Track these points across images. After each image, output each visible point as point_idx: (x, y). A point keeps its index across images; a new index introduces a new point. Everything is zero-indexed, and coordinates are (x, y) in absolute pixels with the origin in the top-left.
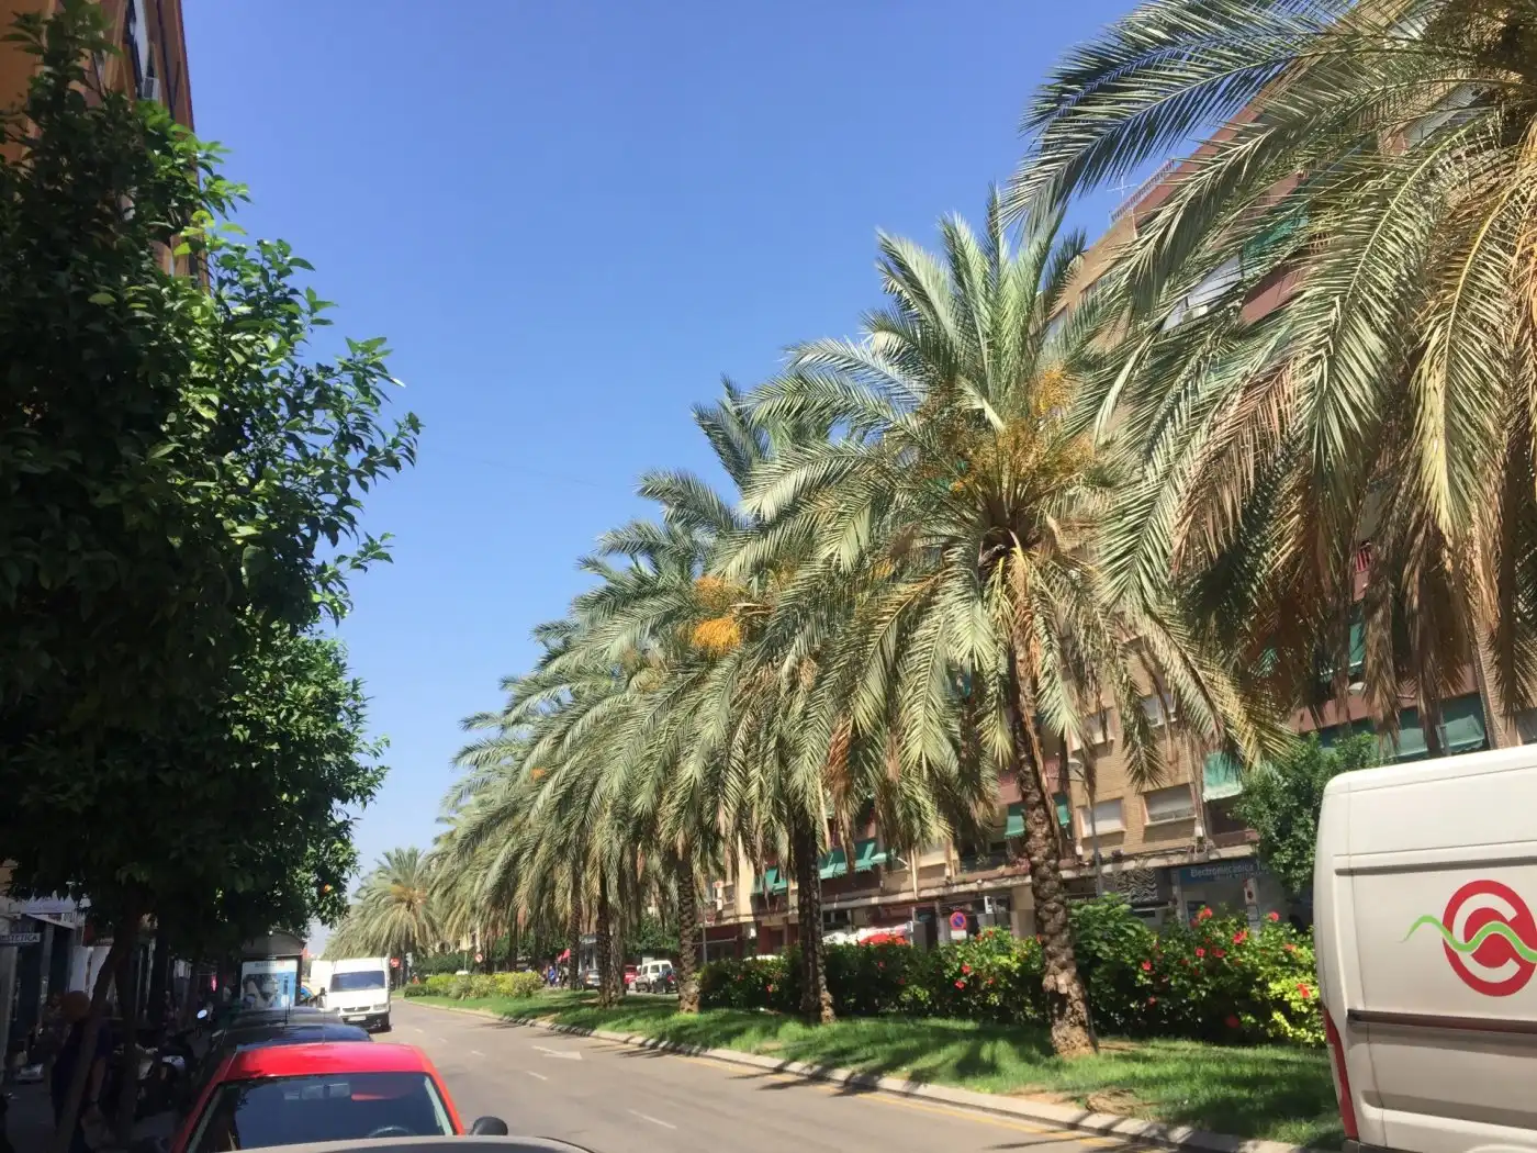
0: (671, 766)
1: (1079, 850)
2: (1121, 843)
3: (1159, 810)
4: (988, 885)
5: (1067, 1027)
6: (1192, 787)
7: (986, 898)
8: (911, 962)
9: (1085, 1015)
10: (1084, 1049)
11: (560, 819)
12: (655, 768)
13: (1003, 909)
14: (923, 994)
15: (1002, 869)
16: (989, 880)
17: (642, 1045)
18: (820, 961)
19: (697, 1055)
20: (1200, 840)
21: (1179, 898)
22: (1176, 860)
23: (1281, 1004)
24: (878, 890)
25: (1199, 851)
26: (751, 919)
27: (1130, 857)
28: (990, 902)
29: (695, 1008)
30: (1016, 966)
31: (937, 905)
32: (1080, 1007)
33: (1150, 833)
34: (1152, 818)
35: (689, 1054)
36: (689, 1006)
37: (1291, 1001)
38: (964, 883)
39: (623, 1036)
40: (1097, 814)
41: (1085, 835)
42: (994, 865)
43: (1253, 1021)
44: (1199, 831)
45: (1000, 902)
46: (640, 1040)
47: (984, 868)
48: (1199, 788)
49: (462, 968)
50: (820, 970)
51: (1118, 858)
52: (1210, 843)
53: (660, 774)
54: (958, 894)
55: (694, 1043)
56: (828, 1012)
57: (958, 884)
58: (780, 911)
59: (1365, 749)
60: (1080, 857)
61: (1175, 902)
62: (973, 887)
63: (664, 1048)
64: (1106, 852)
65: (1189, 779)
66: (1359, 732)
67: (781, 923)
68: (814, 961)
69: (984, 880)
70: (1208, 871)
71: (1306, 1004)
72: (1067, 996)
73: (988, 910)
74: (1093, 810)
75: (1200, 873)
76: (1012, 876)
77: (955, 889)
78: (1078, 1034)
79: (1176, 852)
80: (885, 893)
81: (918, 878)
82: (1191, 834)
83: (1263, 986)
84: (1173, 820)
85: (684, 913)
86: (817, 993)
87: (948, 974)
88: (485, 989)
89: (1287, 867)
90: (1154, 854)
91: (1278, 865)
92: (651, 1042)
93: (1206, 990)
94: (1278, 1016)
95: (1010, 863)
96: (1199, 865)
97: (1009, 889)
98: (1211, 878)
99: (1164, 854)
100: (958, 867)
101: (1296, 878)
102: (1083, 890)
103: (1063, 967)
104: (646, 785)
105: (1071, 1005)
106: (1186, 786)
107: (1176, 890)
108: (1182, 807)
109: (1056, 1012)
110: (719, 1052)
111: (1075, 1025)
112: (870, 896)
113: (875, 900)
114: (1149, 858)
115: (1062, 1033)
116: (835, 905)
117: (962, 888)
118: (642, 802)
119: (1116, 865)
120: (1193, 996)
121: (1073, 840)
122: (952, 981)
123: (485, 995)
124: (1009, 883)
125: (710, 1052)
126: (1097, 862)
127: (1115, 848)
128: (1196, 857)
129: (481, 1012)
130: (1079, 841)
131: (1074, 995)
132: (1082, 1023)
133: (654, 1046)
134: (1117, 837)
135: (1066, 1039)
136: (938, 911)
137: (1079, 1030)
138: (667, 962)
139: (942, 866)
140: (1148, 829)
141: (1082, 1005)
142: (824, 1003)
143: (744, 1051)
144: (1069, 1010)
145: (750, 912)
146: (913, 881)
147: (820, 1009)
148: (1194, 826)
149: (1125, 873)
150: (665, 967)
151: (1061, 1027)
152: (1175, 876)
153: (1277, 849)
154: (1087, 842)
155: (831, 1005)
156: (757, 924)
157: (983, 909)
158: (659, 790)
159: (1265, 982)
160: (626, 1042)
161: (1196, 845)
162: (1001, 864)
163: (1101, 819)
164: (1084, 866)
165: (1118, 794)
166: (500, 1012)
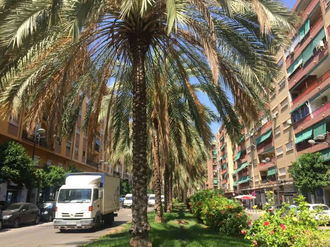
1: (279, 179)
2: (285, 178)
4: (265, 187)
15: (267, 183)
16: (265, 185)
24: (249, 187)
26: (233, 191)
27: (287, 181)
28: (266, 190)
51: (285, 181)
54: (261, 188)
57: (261, 186)
60: (279, 181)
62: (263, 187)
64: (283, 180)
74: (281, 170)
76: (269, 185)
80: (250, 187)
81: (255, 184)
100: (261, 182)
113: (249, 189)
114: (290, 182)
119: (285, 183)
121: (278, 177)
126: (282, 182)
134: (284, 176)
139: (258, 182)
145: (233, 190)
146: (254, 185)
149: (286, 185)
154: (280, 177)
156: (235, 193)
157: (265, 192)
163: (282, 172)
164: (280, 183)
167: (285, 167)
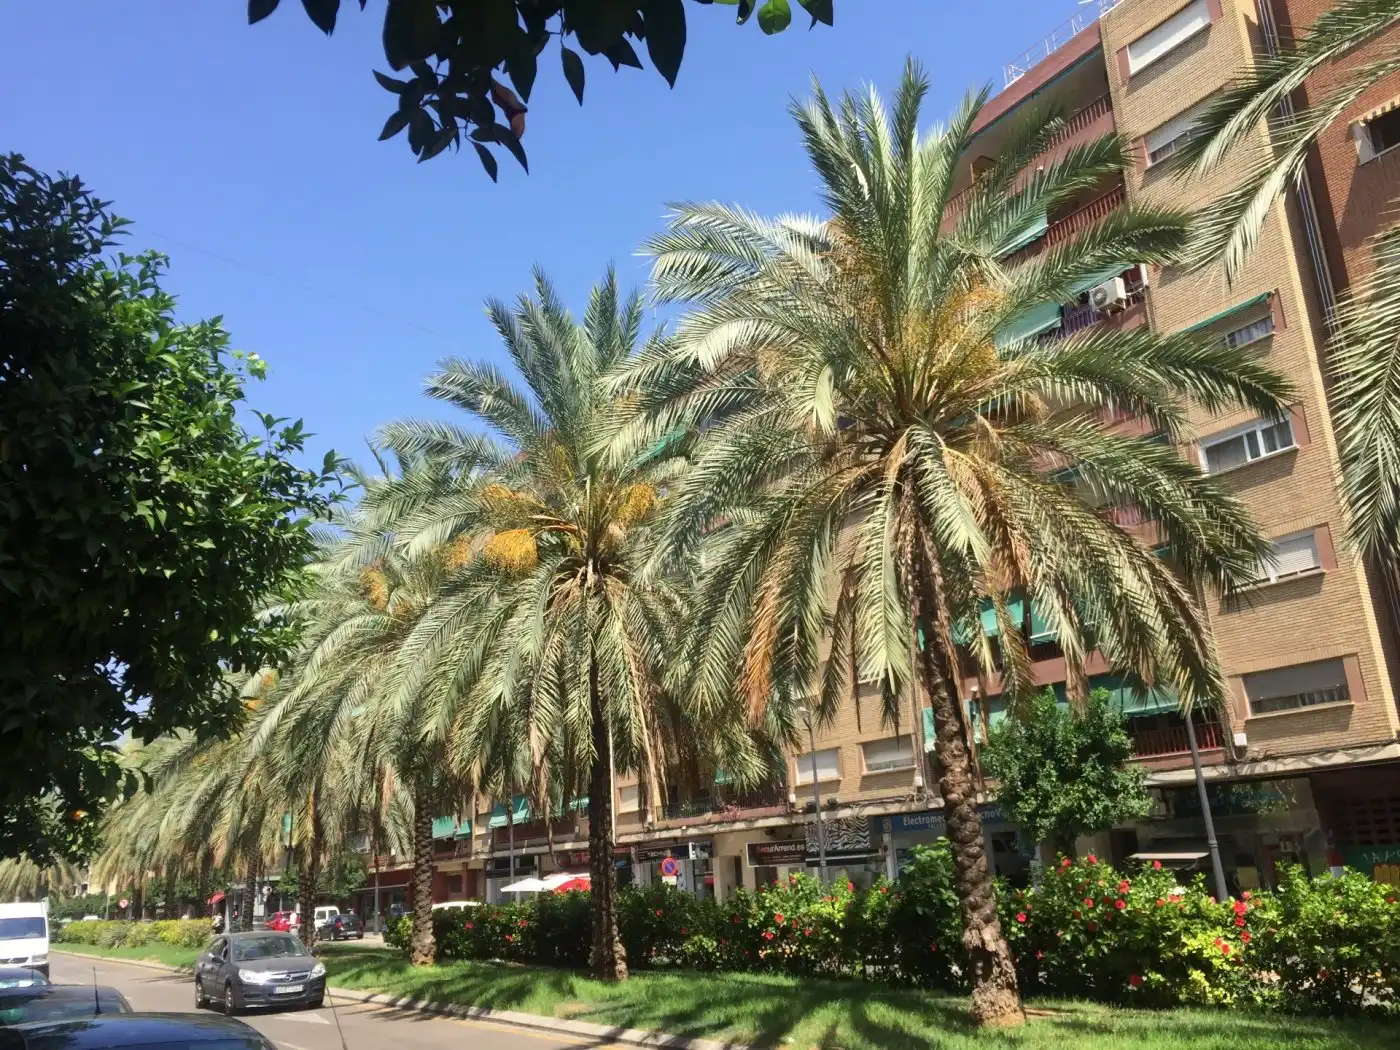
0: (468, 683)
1: (792, 798)
2: (837, 791)
3: (881, 759)
4: (692, 831)
5: (994, 990)
6: (913, 737)
7: (690, 844)
8: (692, 910)
9: (1014, 975)
10: (1012, 1015)
11: (293, 748)
12: (446, 690)
13: (705, 855)
14: (710, 944)
15: (709, 816)
16: (695, 826)
17: (391, 1004)
18: (613, 910)
19: (476, 1017)
20: (919, 789)
21: (889, 846)
22: (894, 809)
23: (1198, 960)
24: (573, 836)
25: (919, 800)
27: (846, 805)
28: (694, 848)
29: (430, 959)
30: (839, 916)
31: (633, 850)
32: (1008, 966)
33: (867, 782)
34: (870, 767)
35: (464, 1016)
36: (423, 958)
37: (1212, 957)
38: (668, 829)
39: (363, 994)
40: (819, 761)
41: (798, 783)
42: (701, 812)
43: (1162, 980)
44: (919, 780)
45: (703, 849)
46: (386, 998)
47: (687, 814)
48: (920, 738)
49: (90, 913)
50: (614, 920)
51: (833, 806)
52: (930, 792)
53: (454, 693)
54: (660, 839)
55: (469, 1003)
56: (622, 966)
57: (660, 830)
58: (460, 856)
59: (1103, 704)
60: (793, 805)
61: (886, 849)
62: (677, 833)
63: (425, 1010)
64: (823, 800)
65: (910, 730)
66: (1096, 687)
67: (460, 869)
68: (608, 910)
69: (688, 827)
70: (920, 820)
71: (1227, 961)
72: (996, 954)
73: (692, 855)
74: (813, 759)
75: (912, 822)
76: (720, 823)
77: (657, 835)
78: (1007, 998)
79: (894, 800)
82: (910, 783)
83: (1175, 941)
84: (891, 769)
85: (422, 856)
86: (610, 944)
87: (752, 923)
88: (143, 936)
89: (1032, 816)
90: (871, 803)
91: (1021, 814)
92: (403, 1001)
93: (1108, 945)
94: (1197, 975)
95: (717, 810)
96: (911, 814)
97: (711, 835)
98: (925, 826)
99: (881, 802)
100: (661, 813)
101: (1041, 827)
102: (790, 837)
103: (988, 921)
104: (438, 707)
105: (999, 965)
106: (908, 736)
107: (886, 838)
108: (901, 757)
109: (980, 972)
110: (506, 1015)
111: (1003, 988)
112: (564, 842)
113: (568, 846)
114: (866, 806)
115: (989, 996)
116: (524, 851)
117: (665, 835)
118: (431, 726)
119: (831, 813)
120: (1091, 951)
121: (786, 788)
122: (756, 931)
123: (143, 943)
124: (716, 829)
125: (495, 1014)
126: (811, 809)
127: (831, 796)
128: (915, 806)
129: (146, 962)
130: (792, 789)
131: (1003, 955)
132: (1010, 986)
133: (408, 1007)
134: (834, 785)
135: (992, 1004)
136: (633, 857)
137: (1007, 992)
138: (334, 908)
140: (865, 778)
141: (1009, 964)
142: (617, 956)
143: (544, 1014)
144: (996, 970)
147: (613, 963)
148: (913, 777)
149: (838, 821)
150: (332, 913)
151: (987, 989)
152: (887, 824)
153: (1021, 798)
154: (801, 790)
155: (623, 959)
157: (686, 854)
158: (452, 713)
159: (1177, 937)
160: (366, 1001)
161: (915, 794)
162: (707, 811)
163: (821, 768)
164: (797, 813)
165: (835, 744)
166: (174, 964)
167: (838, 748)
